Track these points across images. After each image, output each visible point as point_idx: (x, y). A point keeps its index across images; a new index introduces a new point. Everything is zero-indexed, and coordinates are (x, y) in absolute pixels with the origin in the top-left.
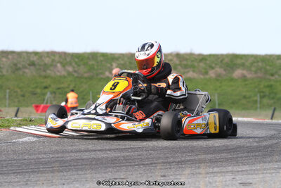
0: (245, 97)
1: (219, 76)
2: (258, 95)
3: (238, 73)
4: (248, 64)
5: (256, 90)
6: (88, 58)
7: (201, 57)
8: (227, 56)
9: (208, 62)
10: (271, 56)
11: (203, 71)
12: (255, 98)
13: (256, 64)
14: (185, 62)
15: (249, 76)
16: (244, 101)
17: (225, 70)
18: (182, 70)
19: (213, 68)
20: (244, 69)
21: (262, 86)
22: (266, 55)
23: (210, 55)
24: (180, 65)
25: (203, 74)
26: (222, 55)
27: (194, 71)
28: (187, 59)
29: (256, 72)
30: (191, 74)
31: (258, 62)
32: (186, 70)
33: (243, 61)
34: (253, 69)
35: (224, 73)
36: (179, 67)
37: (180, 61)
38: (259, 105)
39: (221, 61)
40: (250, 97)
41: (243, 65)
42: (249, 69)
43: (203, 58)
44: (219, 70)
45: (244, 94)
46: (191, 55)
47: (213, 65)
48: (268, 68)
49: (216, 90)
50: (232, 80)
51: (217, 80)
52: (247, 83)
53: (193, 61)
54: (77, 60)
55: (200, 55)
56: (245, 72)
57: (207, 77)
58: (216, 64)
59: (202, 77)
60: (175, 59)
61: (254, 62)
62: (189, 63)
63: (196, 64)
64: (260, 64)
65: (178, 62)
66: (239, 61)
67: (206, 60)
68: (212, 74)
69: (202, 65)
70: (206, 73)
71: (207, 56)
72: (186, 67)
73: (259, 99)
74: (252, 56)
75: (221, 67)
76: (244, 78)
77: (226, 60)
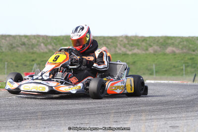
0: (174, 67)
1: (156, 52)
2: (184, 65)
3: (169, 49)
4: (176, 43)
5: (183, 61)
6: (63, 40)
7: (143, 39)
8: (162, 37)
9: (148, 42)
10: (192, 37)
11: (145, 48)
12: (181, 68)
13: (182, 43)
14: (132, 42)
15: (177, 51)
16: (174, 70)
17: (160, 47)
18: (130, 48)
19: (151, 46)
20: (173, 47)
21: (186, 59)
22: (189, 37)
23: (150, 37)
24: (128, 44)
25: (144, 51)
26: (158, 37)
27: (138, 49)
28: (133, 40)
29: (182, 49)
30: (136, 51)
31: (183, 41)
32: (133, 48)
33: (173, 41)
34: (180, 47)
35: (159, 49)
36: (128, 46)
37: (128, 41)
38: (184, 73)
39: (158, 42)
40: (178, 67)
41: (173, 44)
42: (177, 47)
43: (144, 39)
44: (156, 48)
45: (174, 64)
46: (136, 37)
47: (152, 44)
48: (191, 46)
49: (154, 61)
50: (165, 54)
51: (155, 54)
52: (176, 56)
53: (137, 41)
54: (55, 41)
55: (142, 37)
56: (174, 49)
57: (148, 52)
58: (154, 44)
59: (144, 52)
60: (125, 40)
61: (181, 42)
62: (135, 42)
63: (139, 43)
64: (185, 43)
65: (127, 42)
66: (170, 41)
67: (147, 40)
68: (151, 50)
69: (144, 44)
70: (147, 50)
71: (147, 37)
72: (132, 45)
73: (184, 68)
74: (179, 37)
75: (157, 45)
76: (174, 53)
77: (161, 40)
